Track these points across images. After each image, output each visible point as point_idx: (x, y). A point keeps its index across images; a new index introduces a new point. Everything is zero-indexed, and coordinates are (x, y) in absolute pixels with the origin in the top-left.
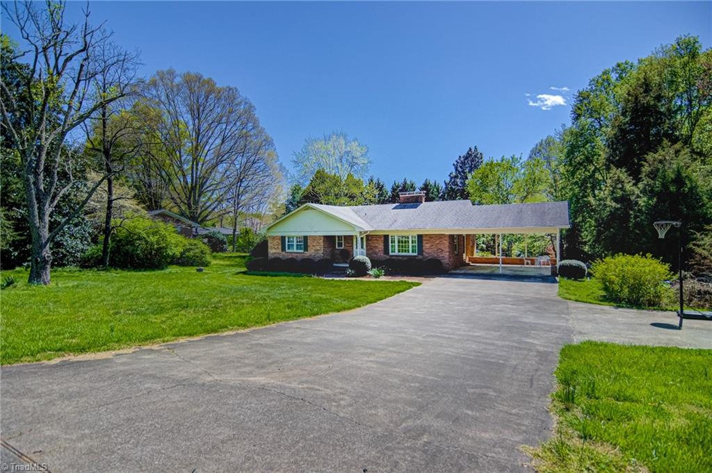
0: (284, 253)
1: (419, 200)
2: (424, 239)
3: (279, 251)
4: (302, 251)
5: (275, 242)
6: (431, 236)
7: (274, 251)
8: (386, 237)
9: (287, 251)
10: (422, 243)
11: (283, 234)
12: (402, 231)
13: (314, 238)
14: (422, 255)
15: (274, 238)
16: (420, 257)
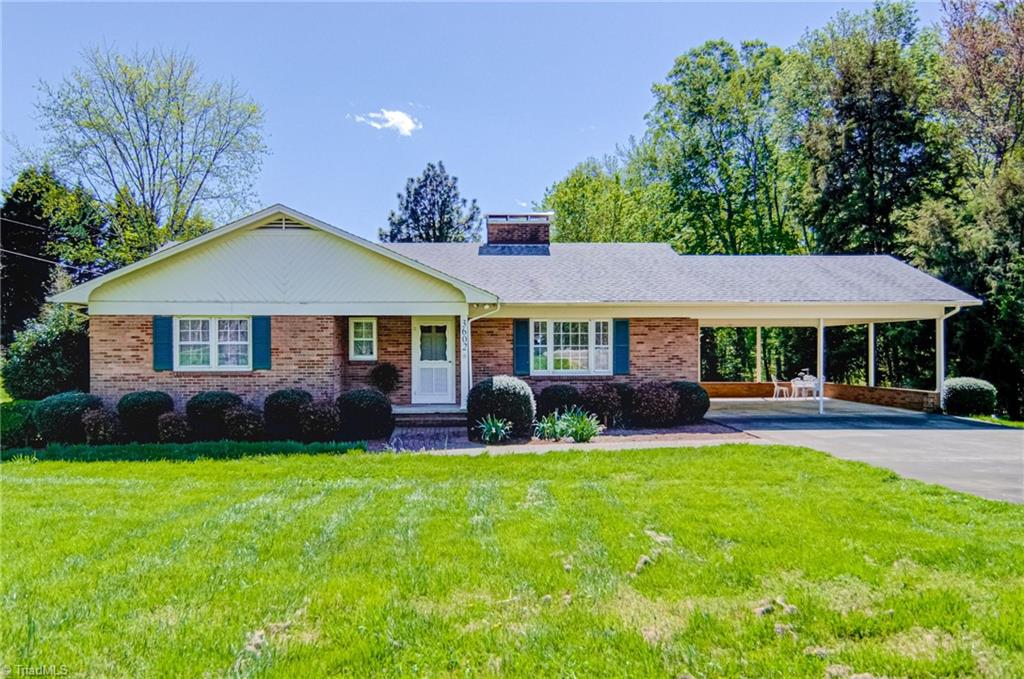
0: (164, 376)
1: (541, 235)
2: (632, 330)
3: (146, 368)
4: (248, 368)
5: (126, 339)
6: (651, 324)
7: (117, 370)
8: (521, 325)
9: (177, 367)
10: (627, 341)
11: (163, 311)
12: (569, 307)
13: (298, 324)
14: (627, 374)
15: (117, 323)
16: (623, 380)
